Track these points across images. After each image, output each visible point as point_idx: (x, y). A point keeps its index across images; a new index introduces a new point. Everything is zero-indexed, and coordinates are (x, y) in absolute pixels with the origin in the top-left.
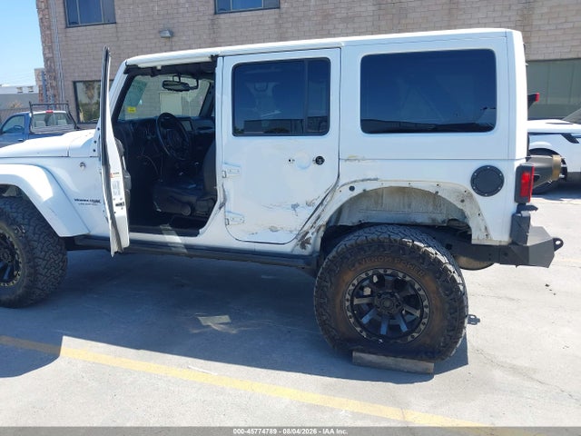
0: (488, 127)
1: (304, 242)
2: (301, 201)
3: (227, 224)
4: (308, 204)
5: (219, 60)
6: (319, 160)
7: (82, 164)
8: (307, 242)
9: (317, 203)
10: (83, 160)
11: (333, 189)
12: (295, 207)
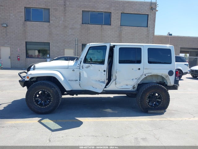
0: (171, 63)
1: (134, 88)
2: (134, 78)
3: (116, 84)
4: (136, 79)
5: (116, 46)
6: (139, 69)
7: (73, 70)
8: (135, 87)
9: (138, 78)
10: (73, 69)
11: (142, 75)
12: (133, 79)
